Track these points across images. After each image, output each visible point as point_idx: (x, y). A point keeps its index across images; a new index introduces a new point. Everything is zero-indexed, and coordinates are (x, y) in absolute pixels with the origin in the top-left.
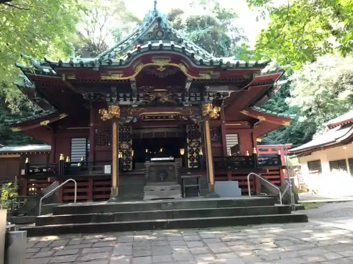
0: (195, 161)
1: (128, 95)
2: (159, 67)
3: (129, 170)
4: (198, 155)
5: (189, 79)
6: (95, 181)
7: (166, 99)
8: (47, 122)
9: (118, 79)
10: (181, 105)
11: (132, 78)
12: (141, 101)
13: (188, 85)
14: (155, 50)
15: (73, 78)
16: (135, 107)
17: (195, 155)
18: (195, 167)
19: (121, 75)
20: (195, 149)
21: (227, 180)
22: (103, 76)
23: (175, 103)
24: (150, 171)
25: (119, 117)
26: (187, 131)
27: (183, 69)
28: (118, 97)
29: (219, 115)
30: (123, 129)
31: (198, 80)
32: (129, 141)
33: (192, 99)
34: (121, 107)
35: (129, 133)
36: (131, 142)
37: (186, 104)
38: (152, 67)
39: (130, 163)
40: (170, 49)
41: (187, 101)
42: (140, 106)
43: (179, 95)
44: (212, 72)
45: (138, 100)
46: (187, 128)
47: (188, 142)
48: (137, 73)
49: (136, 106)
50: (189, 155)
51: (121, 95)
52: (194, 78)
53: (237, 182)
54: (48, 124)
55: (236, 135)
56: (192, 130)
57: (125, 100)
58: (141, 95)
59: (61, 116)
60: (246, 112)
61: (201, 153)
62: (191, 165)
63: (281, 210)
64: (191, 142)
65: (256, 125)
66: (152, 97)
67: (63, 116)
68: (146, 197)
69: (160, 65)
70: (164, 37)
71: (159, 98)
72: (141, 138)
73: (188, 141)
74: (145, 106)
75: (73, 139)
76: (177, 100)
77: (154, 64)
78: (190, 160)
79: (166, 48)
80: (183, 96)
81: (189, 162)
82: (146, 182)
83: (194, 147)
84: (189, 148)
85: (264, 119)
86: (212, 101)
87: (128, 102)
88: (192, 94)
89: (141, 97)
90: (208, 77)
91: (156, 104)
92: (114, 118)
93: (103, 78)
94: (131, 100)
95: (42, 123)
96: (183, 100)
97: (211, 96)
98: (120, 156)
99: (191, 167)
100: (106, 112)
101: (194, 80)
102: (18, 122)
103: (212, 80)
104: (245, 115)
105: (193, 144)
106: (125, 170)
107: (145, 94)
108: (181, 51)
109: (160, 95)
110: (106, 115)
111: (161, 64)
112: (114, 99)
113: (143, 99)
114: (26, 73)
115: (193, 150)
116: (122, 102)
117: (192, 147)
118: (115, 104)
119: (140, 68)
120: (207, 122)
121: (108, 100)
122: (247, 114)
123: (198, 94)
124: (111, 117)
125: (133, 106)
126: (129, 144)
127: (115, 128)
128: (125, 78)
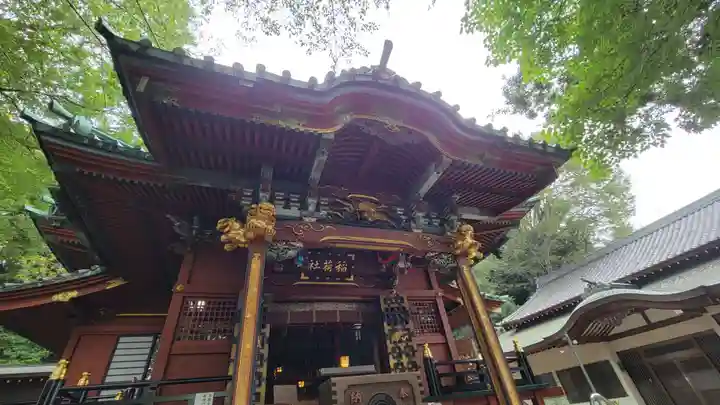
1: (295, 198)
2: (384, 124)
7: (376, 216)
8: (72, 294)
9: (295, 126)
10: (408, 229)
12: (323, 213)
13: (430, 182)
16: (311, 222)
17: (405, 360)
19: (304, 121)
20: (402, 346)
22: (257, 115)
23: (394, 223)
25: (270, 240)
34: (279, 219)
36: (267, 330)
37: (417, 227)
38: (370, 123)
42: (322, 221)
43: (401, 210)
45: (318, 209)
46: (383, 302)
47: (386, 331)
48: (338, 127)
49: (314, 220)
51: (280, 195)
54: (71, 300)
56: (392, 306)
57: (287, 207)
58: (324, 201)
59: (109, 284)
61: (428, 353)
64: (393, 331)
66: (349, 208)
67: (116, 284)
69: (387, 122)
71: (361, 211)
73: (387, 328)
75: (122, 340)
76: (398, 220)
80: (409, 213)
83: (400, 341)
84: (390, 345)
87: (294, 212)
89: (325, 205)
90: (479, 162)
92: (259, 240)
94: (303, 206)
95: (59, 297)
96: (411, 219)
100: (237, 225)
101: (453, 163)
105: (397, 336)
107: (332, 200)
109: (362, 206)
110: (235, 232)
113: (327, 208)
114: (44, 138)
115: (400, 348)
116: (281, 210)
117: (396, 343)
119: (347, 118)
120: (464, 267)
121: (245, 203)
124: (251, 235)
125: (307, 220)
126: (263, 334)
127: (256, 266)
128: (312, 130)
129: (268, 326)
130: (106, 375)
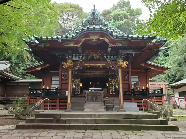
0: (114, 91)
1: (77, 55)
2: (93, 39)
3: (79, 94)
4: (115, 88)
5: (110, 46)
6: (60, 99)
7: (98, 57)
8: (40, 68)
9: (71, 46)
11: (79, 45)
12: (84, 58)
13: (109, 49)
14: (91, 30)
15: (48, 46)
16: (81, 61)
18: (114, 94)
19: (73, 44)
20: (114, 84)
21: (131, 102)
22: (63, 45)
23: (102, 59)
24: (88, 95)
25: (72, 66)
26: (110, 74)
27: (107, 40)
28: (72, 56)
29: (127, 66)
30: (76, 72)
31: (115, 46)
32: (79, 79)
33: (112, 57)
34: (74, 61)
35: (79, 75)
36: (80, 79)
37: (108, 60)
38: (89, 40)
39: (79, 90)
40: (99, 29)
41: (109, 58)
42: (84, 61)
43: (105, 55)
44: (123, 42)
45: (82, 57)
46: (110, 73)
48: (81, 43)
50: (110, 87)
51: (74, 55)
52: (113, 45)
53: (137, 103)
54: (40, 69)
55: (138, 77)
56: (113, 74)
57: (76, 58)
58: (84, 55)
60: (143, 64)
61: (117, 86)
62: (111, 93)
63: (162, 122)
65: (149, 71)
66: (90, 56)
67: (47, 65)
68: (85, 110)
70: (96, 23)
71: (94, 56)
72: (85, 77)
73: (110, 79)
74: (86, 61)
76: (104, 58)
77: (90, 38)
78: (111, 90)
79: (97, 29)
80: (107, 56)
81: (110, 91)
82: (85, 101)
83: (113, 83)
84: (110, 83)
85: (153, 68)
86: (123, 58)
87: (77, 59)
88: (112, 54)
89: (84, 56)
90: (120, 45)
91: (92, 60)
92: (70, 67)
93: (64, 46)
94: (79, 58)
95: (37, 69)
96: (107, 57)
97: (123, 55)
98: (74, 87)
99: (111, 94)
100: (66, 63)
101: (112, 46)
102: (26, 68)
103: (123, 46)
104: (142, 66)
106: (76, 94)
107: (86, 54)
108: (105, 30)
110: (66, 65)
111: (94, 38)
112: (70, 57)
114: (28, 44)
115: (113, 84)
116: (74, 59)
117: (112, 83)
118: (70, 60)
119: (83, 40)
120: (120, 69)
121: (67, 57)
122: (143, 66)
123: (115, 54)
124: (68, 66)
125: (80, 60)
126: (79, 80)
127: (70, 72)
128: (75, 46)
129: (80, 78)
130: (51, 87)
